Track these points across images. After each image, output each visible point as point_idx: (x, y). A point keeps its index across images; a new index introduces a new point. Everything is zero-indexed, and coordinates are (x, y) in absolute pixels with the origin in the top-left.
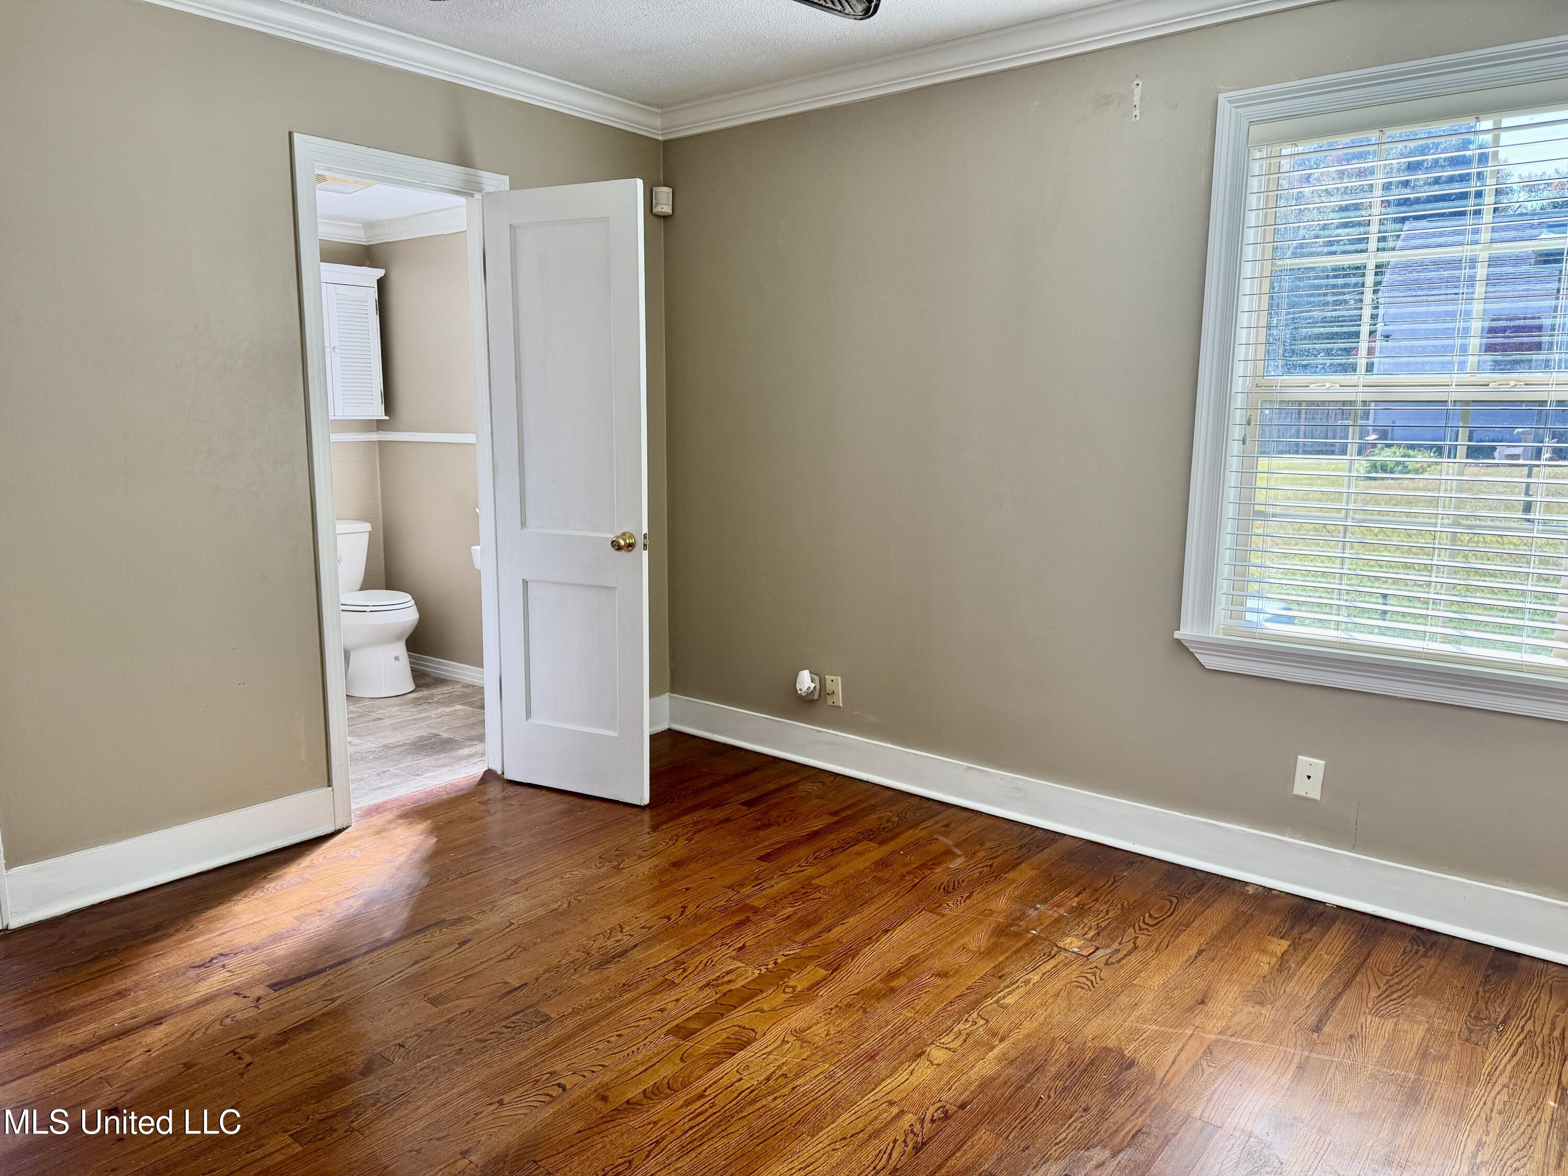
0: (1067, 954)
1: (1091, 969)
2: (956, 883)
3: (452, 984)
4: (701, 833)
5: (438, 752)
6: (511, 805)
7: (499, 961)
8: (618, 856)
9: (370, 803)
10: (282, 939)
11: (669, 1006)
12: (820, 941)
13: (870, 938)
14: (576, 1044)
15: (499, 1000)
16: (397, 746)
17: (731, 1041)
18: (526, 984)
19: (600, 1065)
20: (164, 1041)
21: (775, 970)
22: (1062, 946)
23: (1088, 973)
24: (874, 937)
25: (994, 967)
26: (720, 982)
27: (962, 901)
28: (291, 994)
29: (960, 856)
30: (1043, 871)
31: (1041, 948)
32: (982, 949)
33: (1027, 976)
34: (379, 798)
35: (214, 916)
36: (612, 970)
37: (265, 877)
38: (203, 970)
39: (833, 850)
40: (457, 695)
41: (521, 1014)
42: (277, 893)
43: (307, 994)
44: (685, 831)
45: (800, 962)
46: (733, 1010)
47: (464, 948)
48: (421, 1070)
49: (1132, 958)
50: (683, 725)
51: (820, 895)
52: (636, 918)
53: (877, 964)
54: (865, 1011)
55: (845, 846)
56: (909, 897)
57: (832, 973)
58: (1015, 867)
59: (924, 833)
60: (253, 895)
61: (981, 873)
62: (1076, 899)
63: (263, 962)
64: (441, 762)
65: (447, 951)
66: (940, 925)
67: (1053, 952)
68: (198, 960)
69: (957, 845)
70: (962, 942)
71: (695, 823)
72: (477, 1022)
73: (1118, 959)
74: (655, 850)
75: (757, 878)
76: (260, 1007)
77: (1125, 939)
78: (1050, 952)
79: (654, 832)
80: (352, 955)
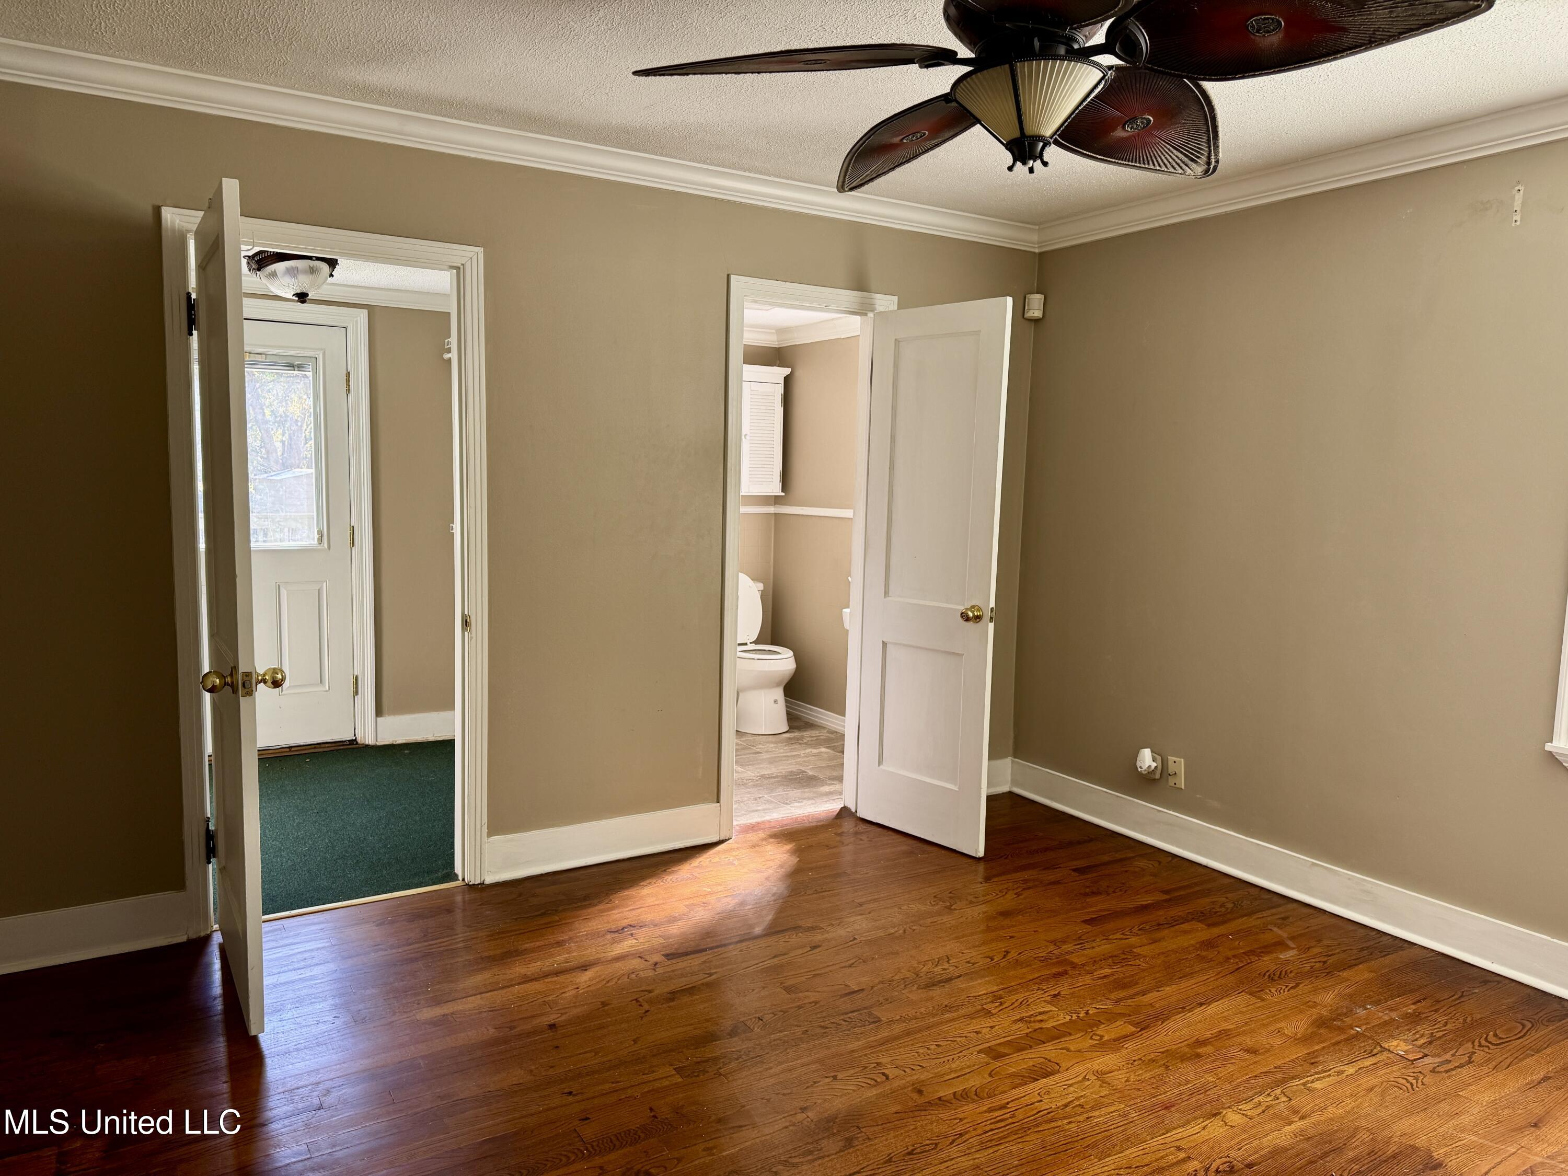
0: (1390, 1055)
1: (1414, 1073)
2: (1283, 973)
3: (803, 979)
4: (1030, 890)
5: (804, 786)
6: (861, 840)
7: (843, 967)
8: (950, 898)
9: (748, 822)
10: (675, 921)
11: (984, 1031)
12: (1132, 1002)
13: (1183, 1008)
14: (901, 1045)
15: (840, 998)
16: (772, 777)
17: (1036, 1069)
18: (863, 990)
19: (919, 1065)
20: (588, 983)
21: (1086, 1019)
22: (1386, 1047)
23: (1409, 1076)
24: (1188, 1008)
25: (1307, 1054)
26: (1032, 1019)
27: (1286, 990)
28: (680, 964)
29: (1293, 948)
30: (1382, 975)
31: (1362, 1045)
32: (1299, 1036)
33: (1341, 1067)
34: (754, 819)
35: (627, 895)
36: (937, 992)
37: (665, 871)
38: (616, 935)
39: (1159, 925)
40: (824, 739)
41: (856, 1013)
42: (673, 885)
43: (690, 967)
44: (1016, 886)
45: (1112, 1017)
46: (1041, 1044)
47: (814, 952)
48: (774, 1040)
49: (1464, 1071)
50: (1025, 789)
51: (1140, 963)
52: (963, 953)
53: (1186, 1031)
54: (1167, 1068)
55: (1173, 923)
56: (1231, 978)
57: (1140, 1031)
58: (1350, 967)
59: (1259, 922)
60: (655, 883)
61: (1312, 967)
62: (1413, 1007)
63: (660, 936)
64: (807, 795)
65: (800, 951)
66: (1258, 1007)
67: (1375, 1051)
68: (613, 927)
69: (1293, 938)
70: (1278, 1026)
71: (1025, 881)
72: (821, 1012)
73: (1447, 1069)
74: (985, 898)
75: (1080, 938)
76: (657, 970)
77: (1460, 1052)
78: (1372, 1051)
79: (986, 882)
80: (727, 942)
